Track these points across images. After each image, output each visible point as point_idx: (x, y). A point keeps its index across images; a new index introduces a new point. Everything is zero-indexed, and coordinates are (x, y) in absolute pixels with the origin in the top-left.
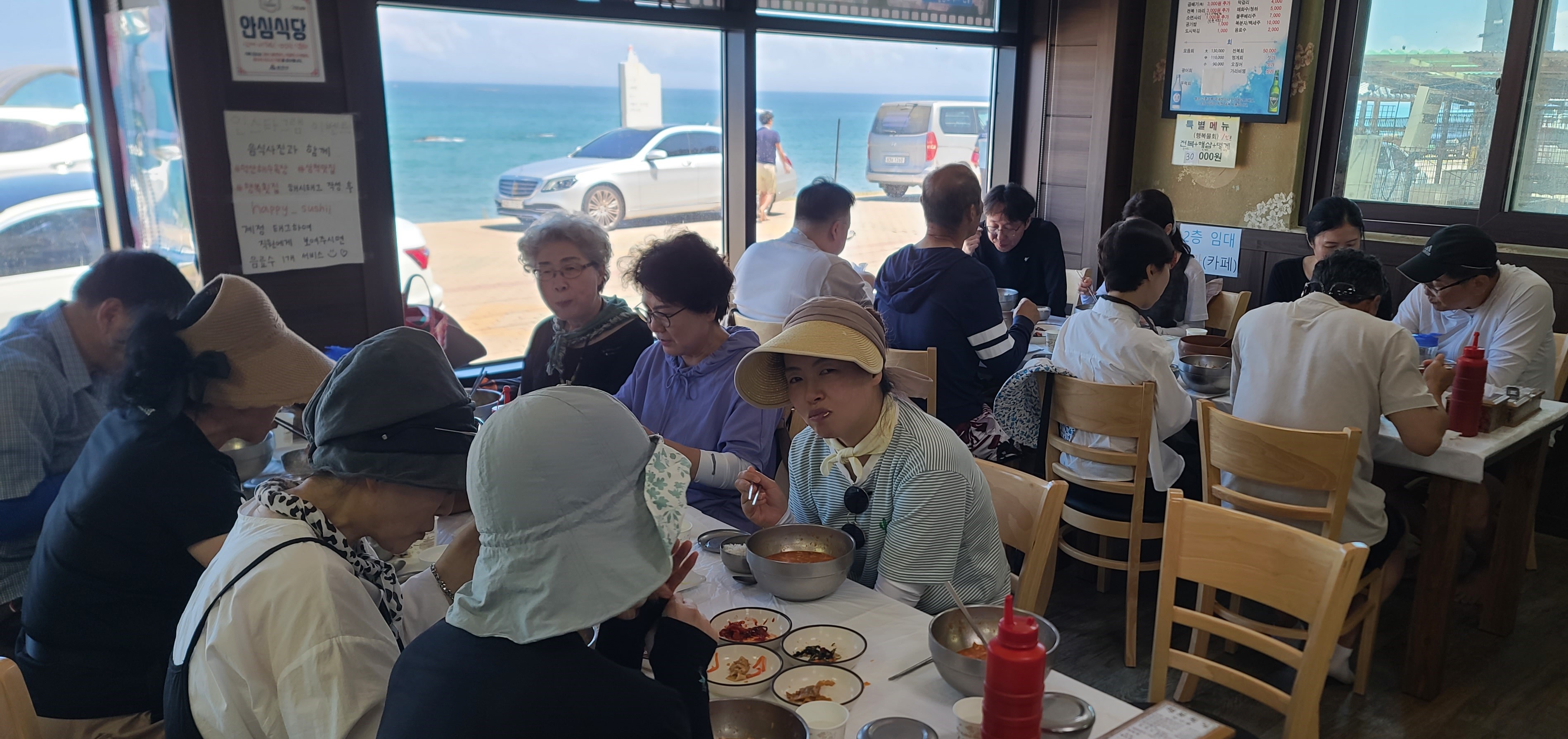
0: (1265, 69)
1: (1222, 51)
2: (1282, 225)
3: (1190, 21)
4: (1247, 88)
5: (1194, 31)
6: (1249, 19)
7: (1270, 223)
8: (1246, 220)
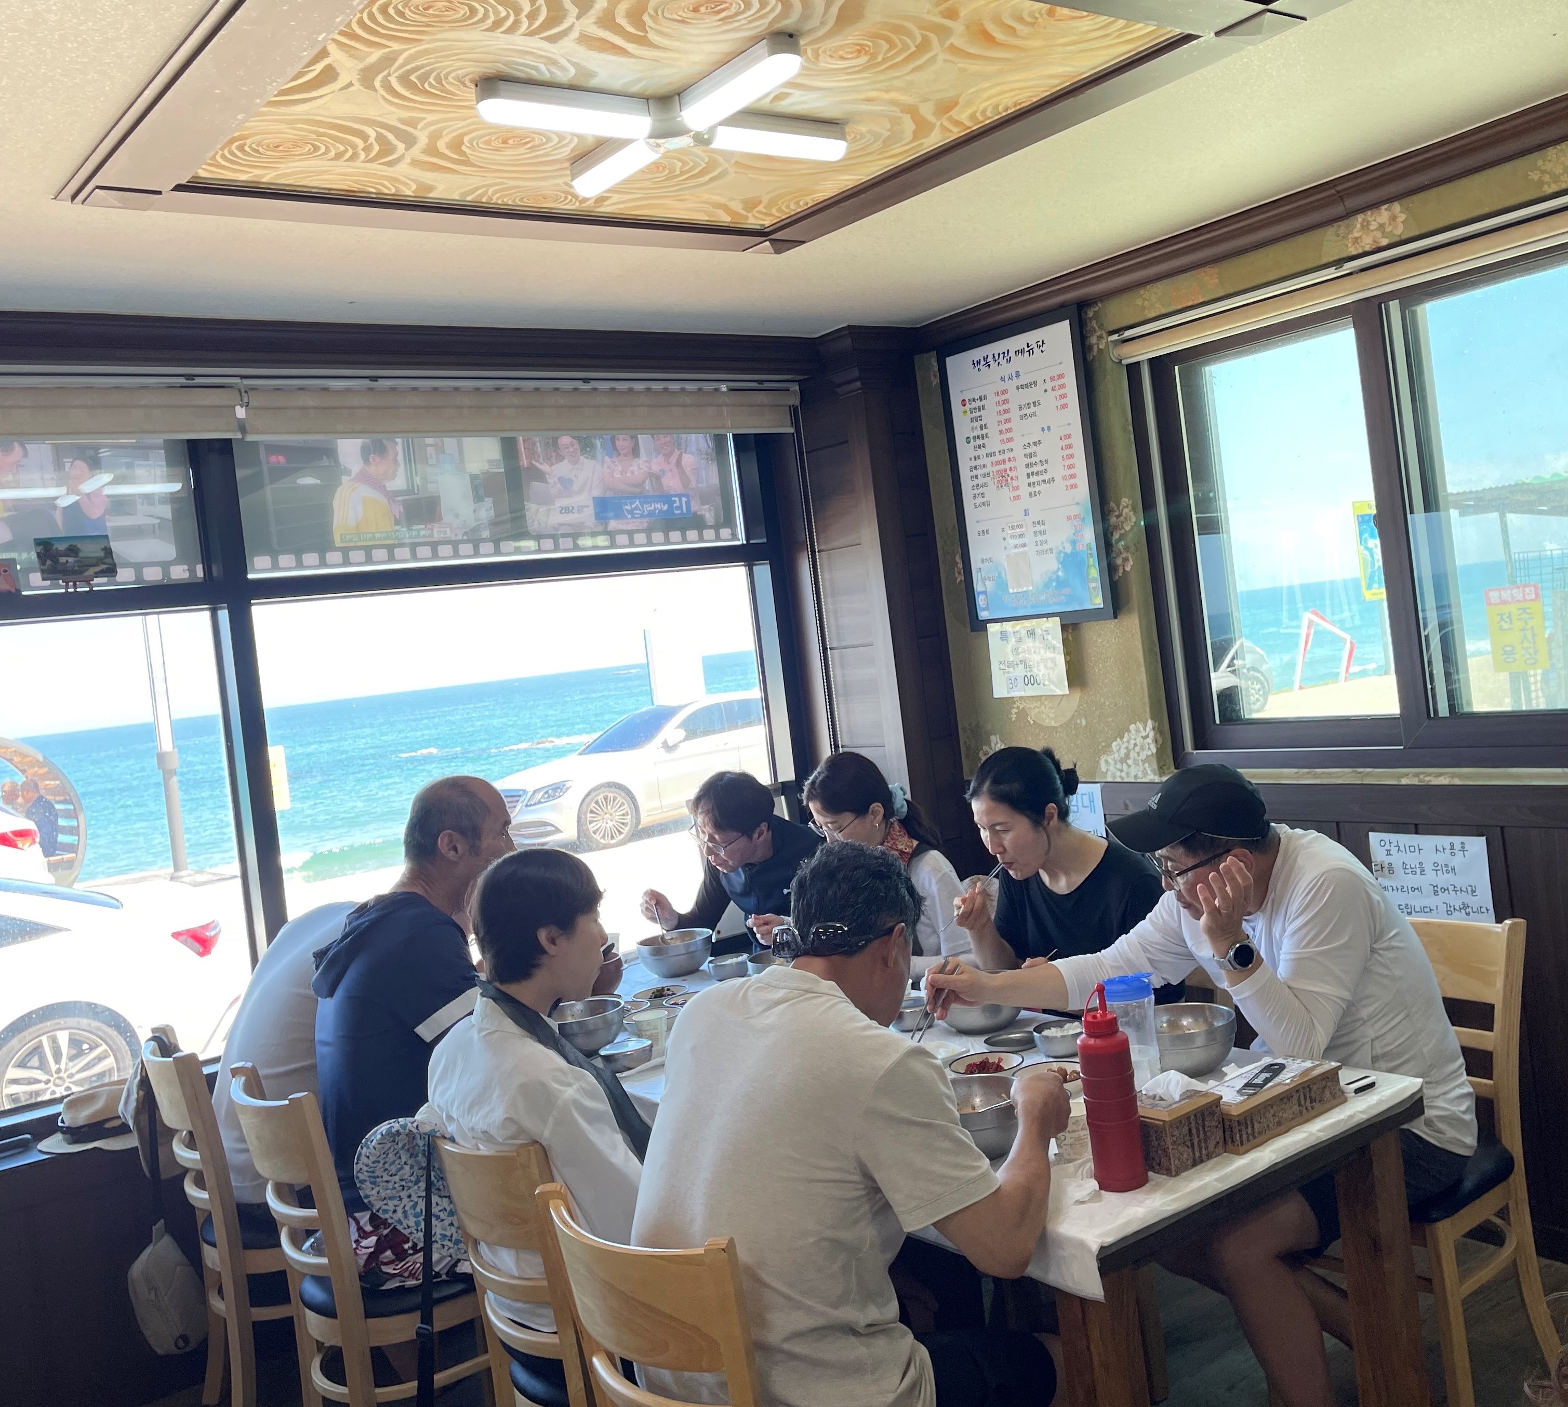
0: (1074, 543)
1: (1020, 526)
2: (1149, 772)
3: (976, 492)
4: (1060, 573)
5: (984, 504)
6: (1041, 478)
7: (1133, 771)
8: (1103, 767)
